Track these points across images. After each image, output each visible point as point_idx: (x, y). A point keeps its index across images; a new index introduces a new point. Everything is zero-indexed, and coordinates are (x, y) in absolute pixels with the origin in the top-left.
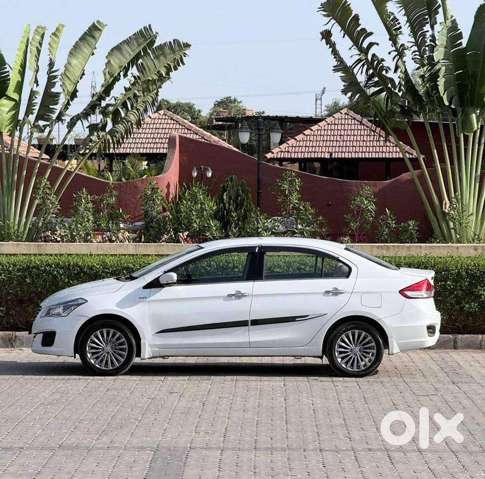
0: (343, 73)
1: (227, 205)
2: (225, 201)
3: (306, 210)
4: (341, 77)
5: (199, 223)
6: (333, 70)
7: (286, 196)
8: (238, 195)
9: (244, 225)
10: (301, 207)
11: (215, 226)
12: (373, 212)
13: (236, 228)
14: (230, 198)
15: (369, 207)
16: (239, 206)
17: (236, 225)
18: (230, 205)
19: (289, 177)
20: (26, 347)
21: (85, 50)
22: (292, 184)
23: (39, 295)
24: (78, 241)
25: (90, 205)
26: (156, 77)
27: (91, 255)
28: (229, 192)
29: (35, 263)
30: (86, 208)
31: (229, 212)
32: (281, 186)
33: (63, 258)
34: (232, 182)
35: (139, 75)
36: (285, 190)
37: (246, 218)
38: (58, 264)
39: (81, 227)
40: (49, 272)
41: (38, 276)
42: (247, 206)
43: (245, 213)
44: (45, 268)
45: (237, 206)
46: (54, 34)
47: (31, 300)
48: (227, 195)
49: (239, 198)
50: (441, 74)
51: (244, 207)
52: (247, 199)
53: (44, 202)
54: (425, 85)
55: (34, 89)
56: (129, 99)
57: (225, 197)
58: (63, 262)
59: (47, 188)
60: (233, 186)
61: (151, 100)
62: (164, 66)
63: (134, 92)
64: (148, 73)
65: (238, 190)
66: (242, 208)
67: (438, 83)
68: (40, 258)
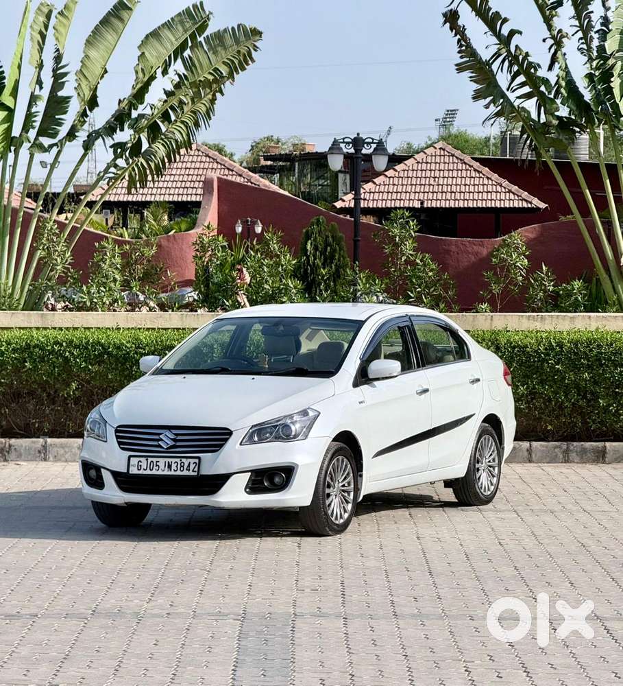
0: (472, 73)
1: (312, 259)
2: (309, 253)
3: (425, 265)
4: (471, 77)
5: (272, 283)
7: (396, 245)
8: (327, 244)
10: (418, 261)
11: (295, 288)
12: (524, 271)
13: (326, 291)
14: (316, 248)
15: (518, 264)
17: (326, 287)
18: (315, 259)
19: (400, 219)
20: (25, 461)
21: (109, 37)
22: (405, 228)
23: (43, 386)
24: (100, 310)
25: (118, 260)
26: (211, 78)
27: (118, 329)
28: (315, 240)
29: (38, 340)
30: (112, 265)
31: (315, 268)
32: (388, 231)
33: (78, 334)
34: (318, 226)
35: (186, 73)
36: (395, 236)
37: (339, 277)
38: (72, 341)
39: (104, 290)
40: (58, 353)
41: (42, 359)
42: (339, 260)
43: (337, 270)
44: (53, 347)
45: (325, 260)
46: (61, 13)
47: (31, 393)
48: (311, 245)
49: (329, 248)
50: (616, 71)
51: (335, 262)
52: (340, 250)
53: (49, 254)
54: (594, 88)
55: (35, 94)
56: (172, 108)
57: (309, 247)
58: (80, 339)
59: (54, 234)
60: (320, 232)
61: (204, 109)
62: (224, 63)
63: (180, 98)
64: (200, 71)
65: (327, 237)
66: (332, 263)
67: (612, 84)
68: (44, 332)
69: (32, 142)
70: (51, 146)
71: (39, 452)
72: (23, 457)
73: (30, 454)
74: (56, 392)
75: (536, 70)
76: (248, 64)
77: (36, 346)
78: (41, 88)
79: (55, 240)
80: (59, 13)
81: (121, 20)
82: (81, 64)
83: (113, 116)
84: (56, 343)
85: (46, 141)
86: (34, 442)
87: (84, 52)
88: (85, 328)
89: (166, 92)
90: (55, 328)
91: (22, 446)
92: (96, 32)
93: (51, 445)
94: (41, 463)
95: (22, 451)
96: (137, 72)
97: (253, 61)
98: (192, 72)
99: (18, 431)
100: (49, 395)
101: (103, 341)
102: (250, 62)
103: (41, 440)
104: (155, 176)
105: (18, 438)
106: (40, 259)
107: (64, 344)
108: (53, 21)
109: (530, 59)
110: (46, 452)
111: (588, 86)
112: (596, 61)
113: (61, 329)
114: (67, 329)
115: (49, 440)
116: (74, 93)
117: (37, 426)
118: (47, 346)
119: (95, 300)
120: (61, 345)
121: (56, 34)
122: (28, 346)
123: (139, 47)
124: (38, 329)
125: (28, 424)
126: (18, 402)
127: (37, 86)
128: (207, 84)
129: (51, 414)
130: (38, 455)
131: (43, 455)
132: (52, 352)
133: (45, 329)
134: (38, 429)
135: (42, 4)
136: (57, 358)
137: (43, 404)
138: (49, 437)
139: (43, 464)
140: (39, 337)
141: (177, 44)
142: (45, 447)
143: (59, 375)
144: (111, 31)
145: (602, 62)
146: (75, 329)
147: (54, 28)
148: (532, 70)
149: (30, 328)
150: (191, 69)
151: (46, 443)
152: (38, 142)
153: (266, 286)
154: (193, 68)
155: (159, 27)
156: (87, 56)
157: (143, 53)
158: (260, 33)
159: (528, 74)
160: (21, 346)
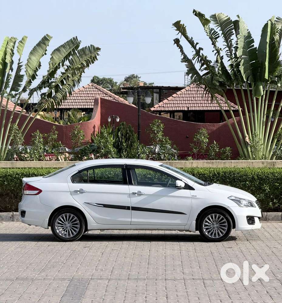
0: (187, 63)
1: (121, 139)
2: (119, 137)
3: (166, 142)
4: (186, 65)
5: (105, 149)
6: (181, 61)
7: (155, 134)
8: (127, 133)
9: (130, 150)
10: (164, 140)
11: (114, 151)
12: (207, 144)
13: (125, 152)
14: (122, 135)
15: (204, 141)
16: (127, 140)
17: (125, 151)
18: (122, 139)
19: (157, 123)
20: (4, 221)
21: (40, 51)
22: (159, 127)
23: (12, 191)
24: (35, 160)
25: (42, 140)
26: (80, 66)
27: (42, 168)
28: (122, 132)
29: (10, 173)
30: (39, 142)
31: (122, 143)
32: (152, 128)
33: (26, 170)
34: (123, 126)
35: (70, 65)
36: (155, 130)
37: (132, 146)
38: (23, 173)
39: (36, 152)
40: (18, 178)
41: (11, 180)
42: (132, 139)
43: (131, 143)
44: (15, 176)
45: (126, 139)
46: (21, 42)
47: (7, 194)
48: (120, 133)
49: (128, 135)
50: (241, 64)
51: (130, 140)
52: (132, 136)
53: (15, 138)
54: (233, 70)
55: (10, 73)
56: (64, 79)
57: (119, 134)
58: (26, 172)
59: (17, 130)
60: (124, 128)
61: (77, 79)
62: (85, 61)
63: (68, 75)
64: (75, 64)
65: (127, 130)
66: (129, 141)
67: (240, 69)
68: (12, 170)
69: (8, 93)
70: (16, 95)
71: (11, 218)
72: (4, 220)
73: (7, 219)
74: (17, 193)
75: (210, 63)
76: (95, 61)
77: (9, 175)
78: (12, 71)
79: (17, 132)
80: (20, 41)
81: (45, 44)
82: (27, 61)
83: (41, 82)
84: (17, 174)
85: (14, 93)
86: (8, 214)
87: (29, 57)
88: (29, 168)
89: (62, 73)
90: (16, 168)
91: (3, 215)
92: (35, 49)
93: (15, 215)
94: (11, 222)
95: (4, 218)
96: (50, 64)
97: (97, 60)
98: (73, 65)
99: (2, 209)
100: (14, 195)
101: (36, 173)
102: (96, 60)
103: (11, 213)
104: (58, 106)
105: (2, 212)
106: (12, 140)
107: (20, 174)
108: (17, 44)
109: (207, 59)
110: (13, 218)
111: (230, 70)
112: (234, 59)
113: (19, 168)
114: (22, 168)
115: (14, 213)
116: (25, 73)
117: (10, 207)
118: (13, 175)
119: (33, 156)
120: (19, 175)
121: (18, 50)
122: (6, 175)
123: (51, 55)
124: (10, 168)
125: (6, 207)
126: (2, 198)
127: (10, 71)
128: (78, 69)
129: (15, 202)
130: (10, 219)
131: (12, 219)
132: (15, 178)
133: (13, 168)
134: (10, 208)
135: (11, 38)
136: (17, 180)
137: (12, 199)
138: (15, 212)
139: (12, 223)
140: (10, 171)
141: (67, 53)
142: (13, 216)
143: (18, 187)
144: (41, 49)
145: (236, 59)
146: (25, 168)
147: (17, 47)
148: (209, 63)
149: (7, 168)
150: (72, 63)
151: (13, 214)
152: (11, 93)
153: (102, 151)
154: (73, 63)
155: (59, 47)
156: (30, 58)
157: (52, 57)
158: (100, 49)
159: (207, 65)
160: (3, 175)
